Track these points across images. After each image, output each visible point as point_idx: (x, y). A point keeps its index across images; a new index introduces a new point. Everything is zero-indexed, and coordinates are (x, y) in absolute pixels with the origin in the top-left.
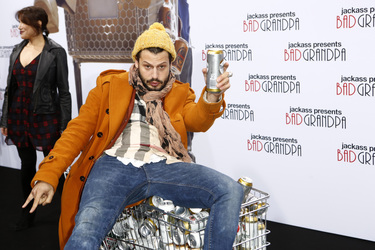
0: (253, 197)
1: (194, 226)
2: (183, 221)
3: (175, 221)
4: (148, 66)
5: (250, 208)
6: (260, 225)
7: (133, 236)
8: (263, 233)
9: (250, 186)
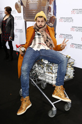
0: (70, 61)
1: (53, 68)
2: (51, 66)
3: (48, 66)
4: (39, 21)
5: (70, 63)
6: (72, 68)
7: (37, 69)
8: (73, 70)
9: (70, 57)
